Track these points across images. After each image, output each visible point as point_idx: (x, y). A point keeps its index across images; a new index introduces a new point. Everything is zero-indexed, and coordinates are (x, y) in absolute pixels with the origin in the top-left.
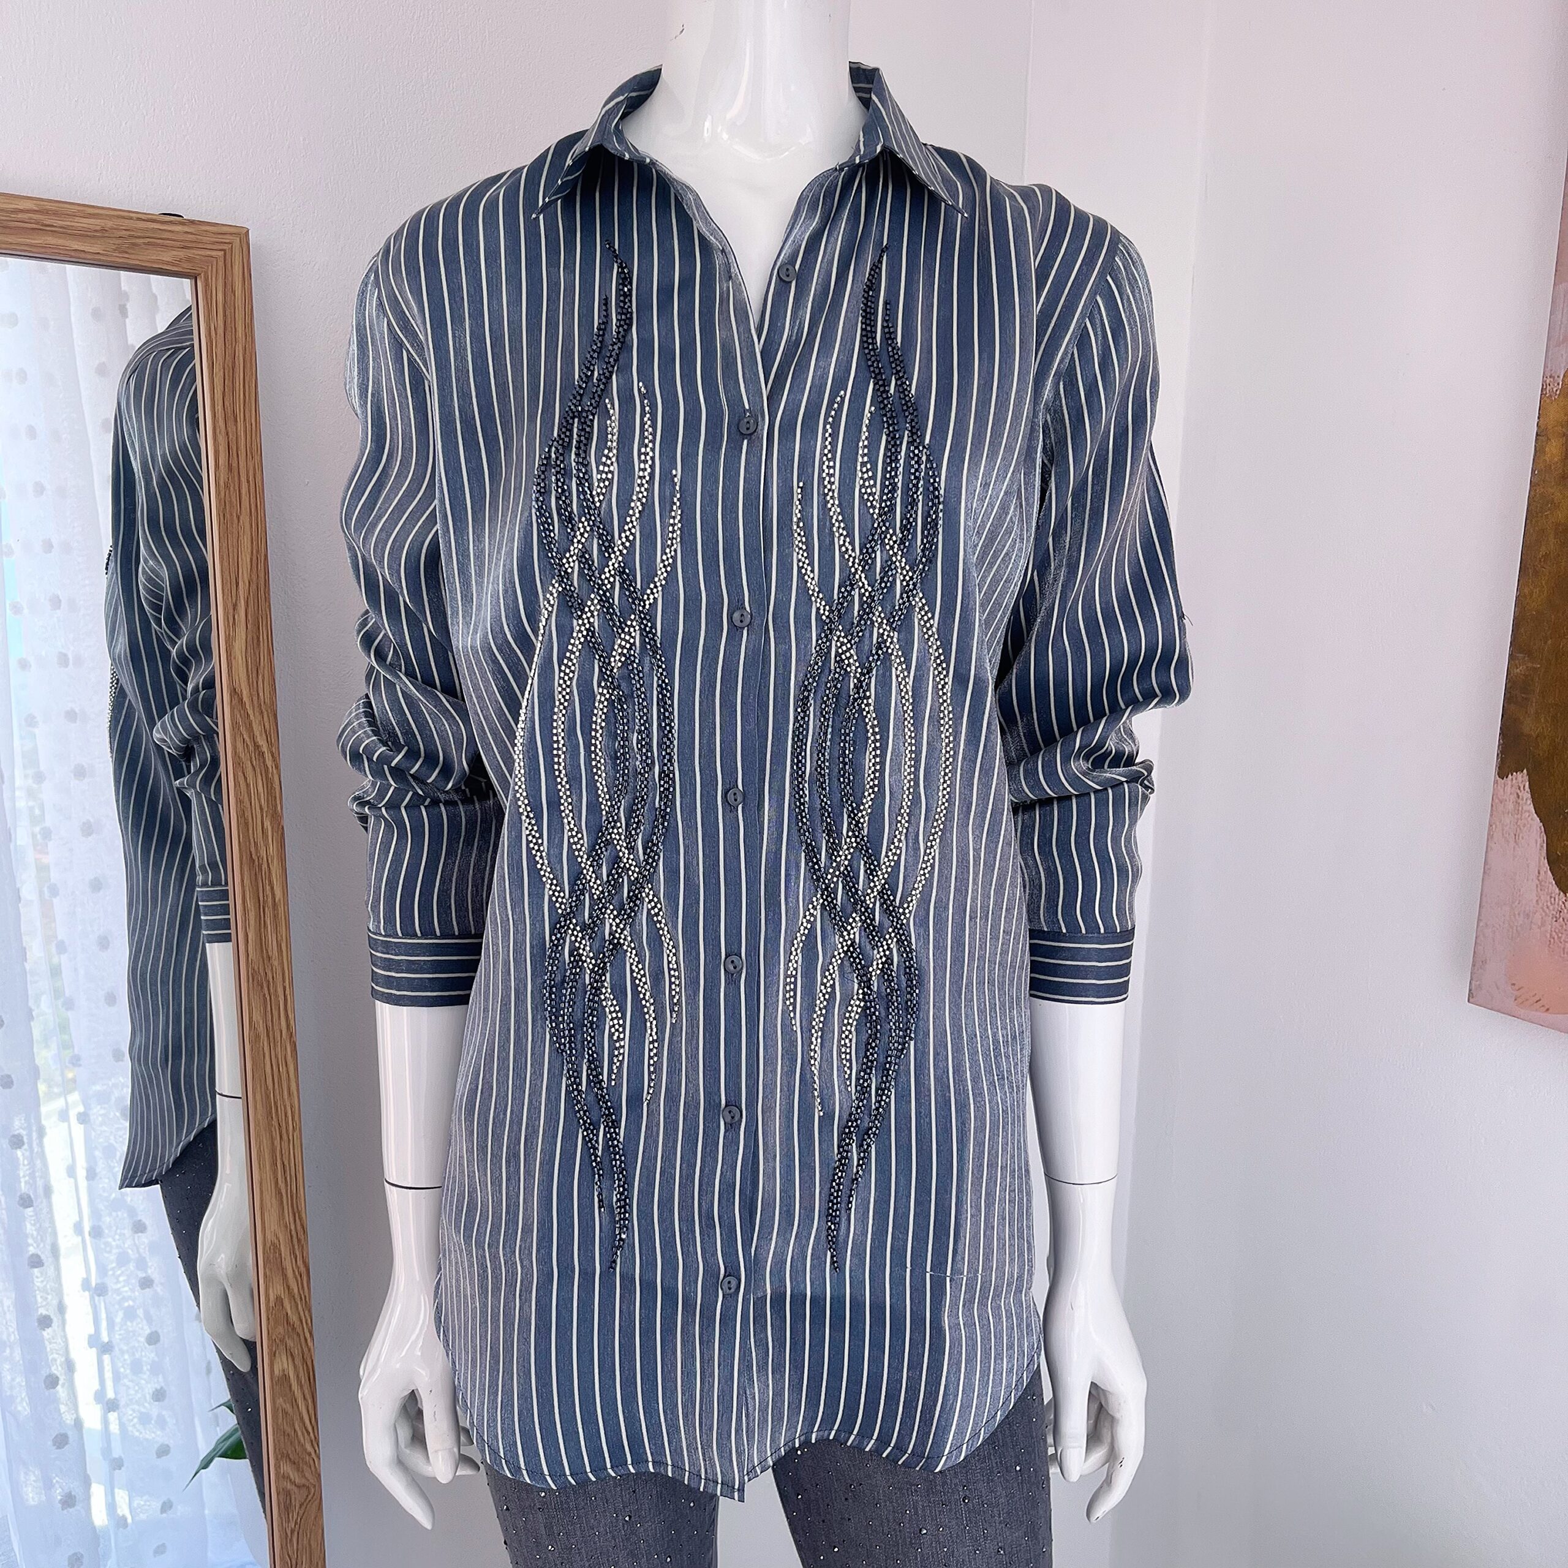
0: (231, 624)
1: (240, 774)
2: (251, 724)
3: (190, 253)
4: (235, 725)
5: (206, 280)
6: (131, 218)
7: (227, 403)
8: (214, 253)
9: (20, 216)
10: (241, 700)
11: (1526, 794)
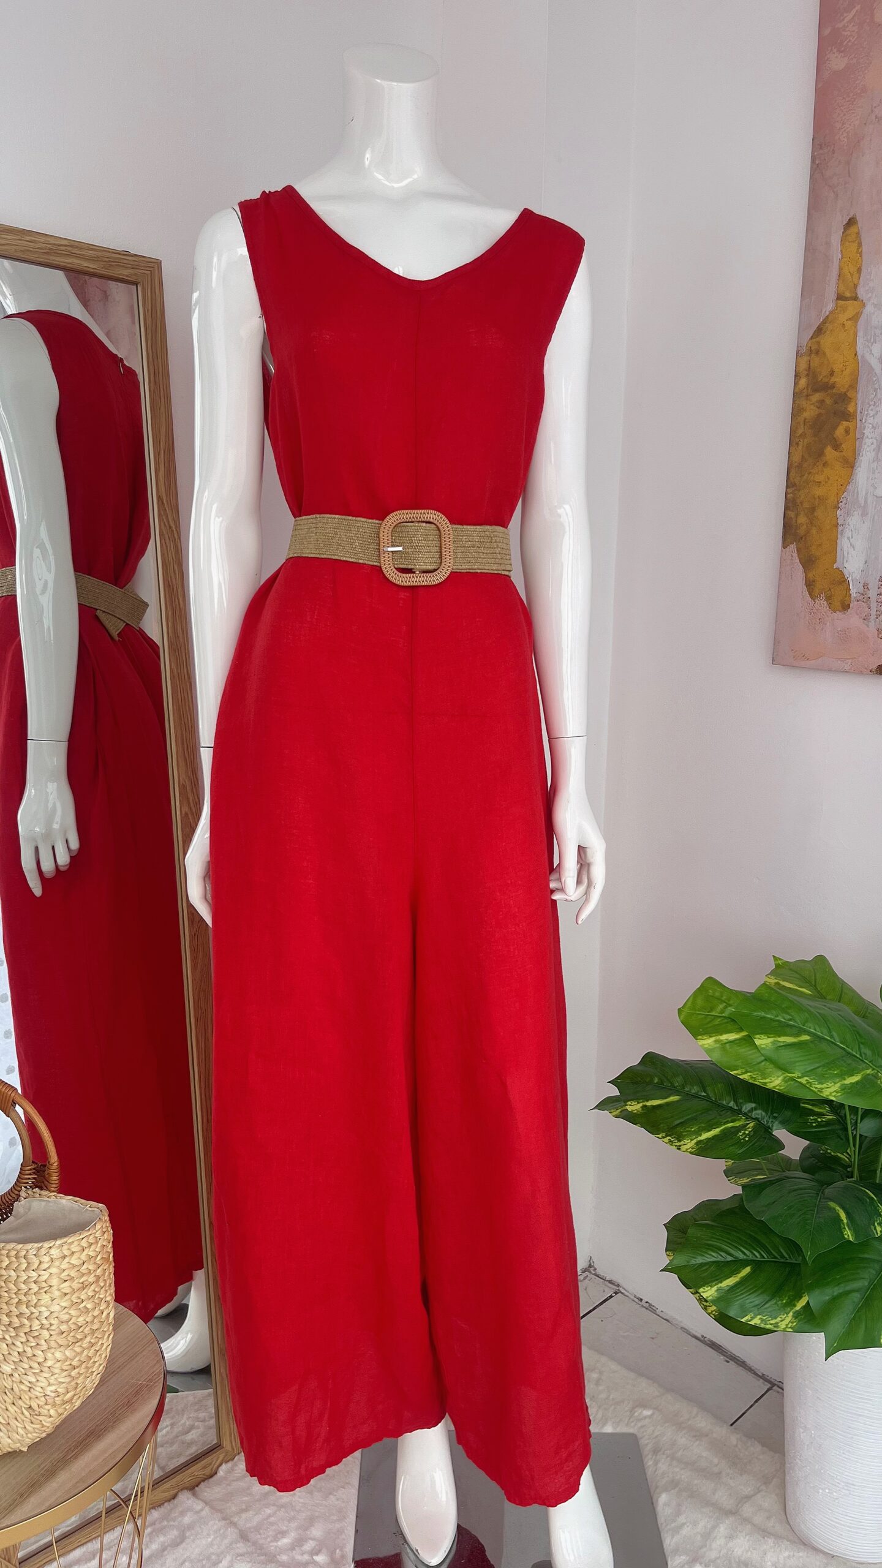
0: (157, 463)
1: (163, 541)
2: (167, 516)
3: (136, 271)
4: (160, 515)
5: (143, 285)
6: (109, 252)
7: (154, 350)
8: (146, 272)
9: (62, 248)
10: (163, 503)
11: (795, 555)
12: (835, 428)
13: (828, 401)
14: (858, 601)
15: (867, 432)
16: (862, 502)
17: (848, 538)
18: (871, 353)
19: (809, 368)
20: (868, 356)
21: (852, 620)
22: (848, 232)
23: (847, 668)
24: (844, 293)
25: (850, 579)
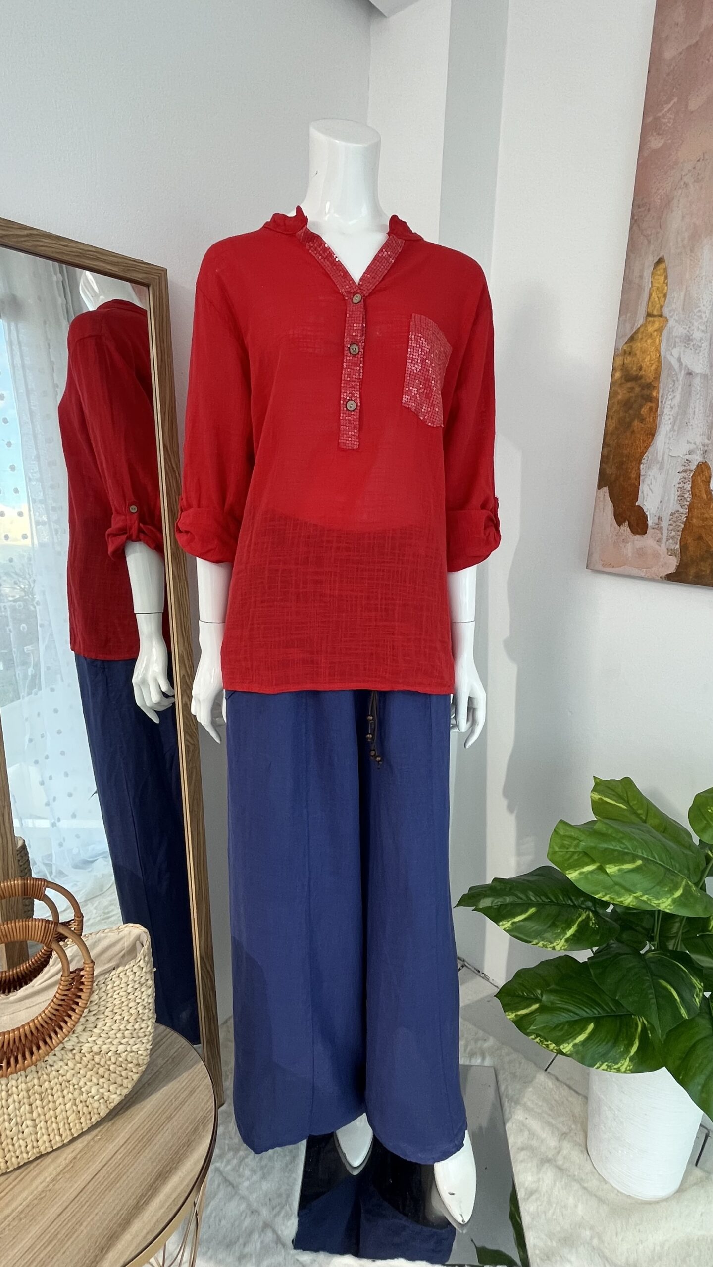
3: (147, 276)
5: (153, 286)
6: (127, 259)
8: (156, 277)
11: (607, 494)
12: (641, 407)
13: (637, 389)
14: (653, 528)
15: (666, 411)
16: (660, 459)
17: (648, 485)
18: (672, 355)
19: (624, 364)
20: (669, 357)
21: (647, 542)
22: (658, 268)
23: (643, 575)
24: (653, 311)
25: (648, 513)
